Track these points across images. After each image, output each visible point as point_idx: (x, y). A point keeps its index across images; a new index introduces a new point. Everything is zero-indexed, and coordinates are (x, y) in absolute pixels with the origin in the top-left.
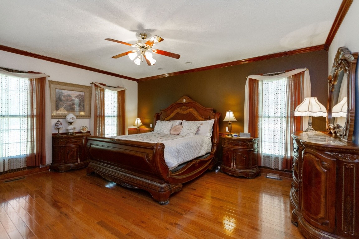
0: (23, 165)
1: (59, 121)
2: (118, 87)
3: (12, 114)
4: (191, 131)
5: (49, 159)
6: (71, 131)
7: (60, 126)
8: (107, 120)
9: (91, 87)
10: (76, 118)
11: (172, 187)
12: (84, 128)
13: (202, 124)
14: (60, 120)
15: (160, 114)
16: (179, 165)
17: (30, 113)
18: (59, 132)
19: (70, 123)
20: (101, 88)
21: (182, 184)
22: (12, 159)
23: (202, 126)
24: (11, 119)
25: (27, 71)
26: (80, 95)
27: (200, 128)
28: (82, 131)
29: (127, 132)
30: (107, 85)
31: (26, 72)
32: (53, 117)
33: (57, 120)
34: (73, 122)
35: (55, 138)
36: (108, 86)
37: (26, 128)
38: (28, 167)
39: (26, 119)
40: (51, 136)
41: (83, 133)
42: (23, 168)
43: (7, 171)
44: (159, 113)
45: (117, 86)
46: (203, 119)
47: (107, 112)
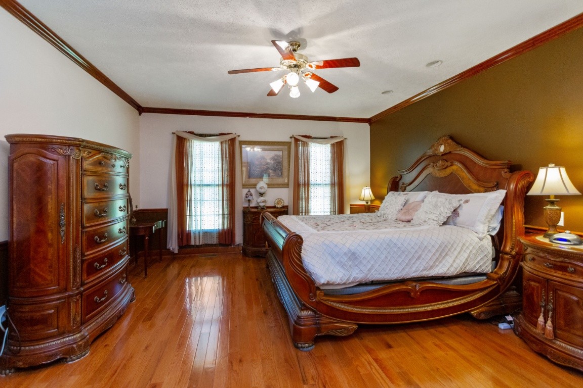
0: (215, 241)
1: (249, 191)
2: (332, 137)
3: (206, 183)
4: (433, 216)
5: (239, 238)
6: (262, 204)
7: (250, 198)
8: (313, 191)
9: (290, 143)
10: (268, 188)
11: (324, 324)
12: (280, 201)
13: (467, 202)
14: (251, 190)
15: (399, 179)
16: (361, 284)
17: (221, 183)
18: (249, 205)
19: (261, 194)
20: (304, 142)
21: (358, 324)
22: (206, 232)
23: (465, 206)
24: (205, 188)
25: (217, 133)
26: (276, 155)
27: (459, 211)
28: (277, 206)
29: (348, 211)
30: (313, 136)
31: (217, 135)
32: (244, 186)
33: (247, 190)
34: (264, 193)
35: (246, 212)
36: (315, 138)
37: (218, 199)
38: (220, 244)
39: (217, 188)
40: (242, 209)
41: (277, 208)
42: (215, 244)
43: (202, 245)
44: (397, 177)
45: (329, 136)
46: (482, 189)
47: (313, 178)
